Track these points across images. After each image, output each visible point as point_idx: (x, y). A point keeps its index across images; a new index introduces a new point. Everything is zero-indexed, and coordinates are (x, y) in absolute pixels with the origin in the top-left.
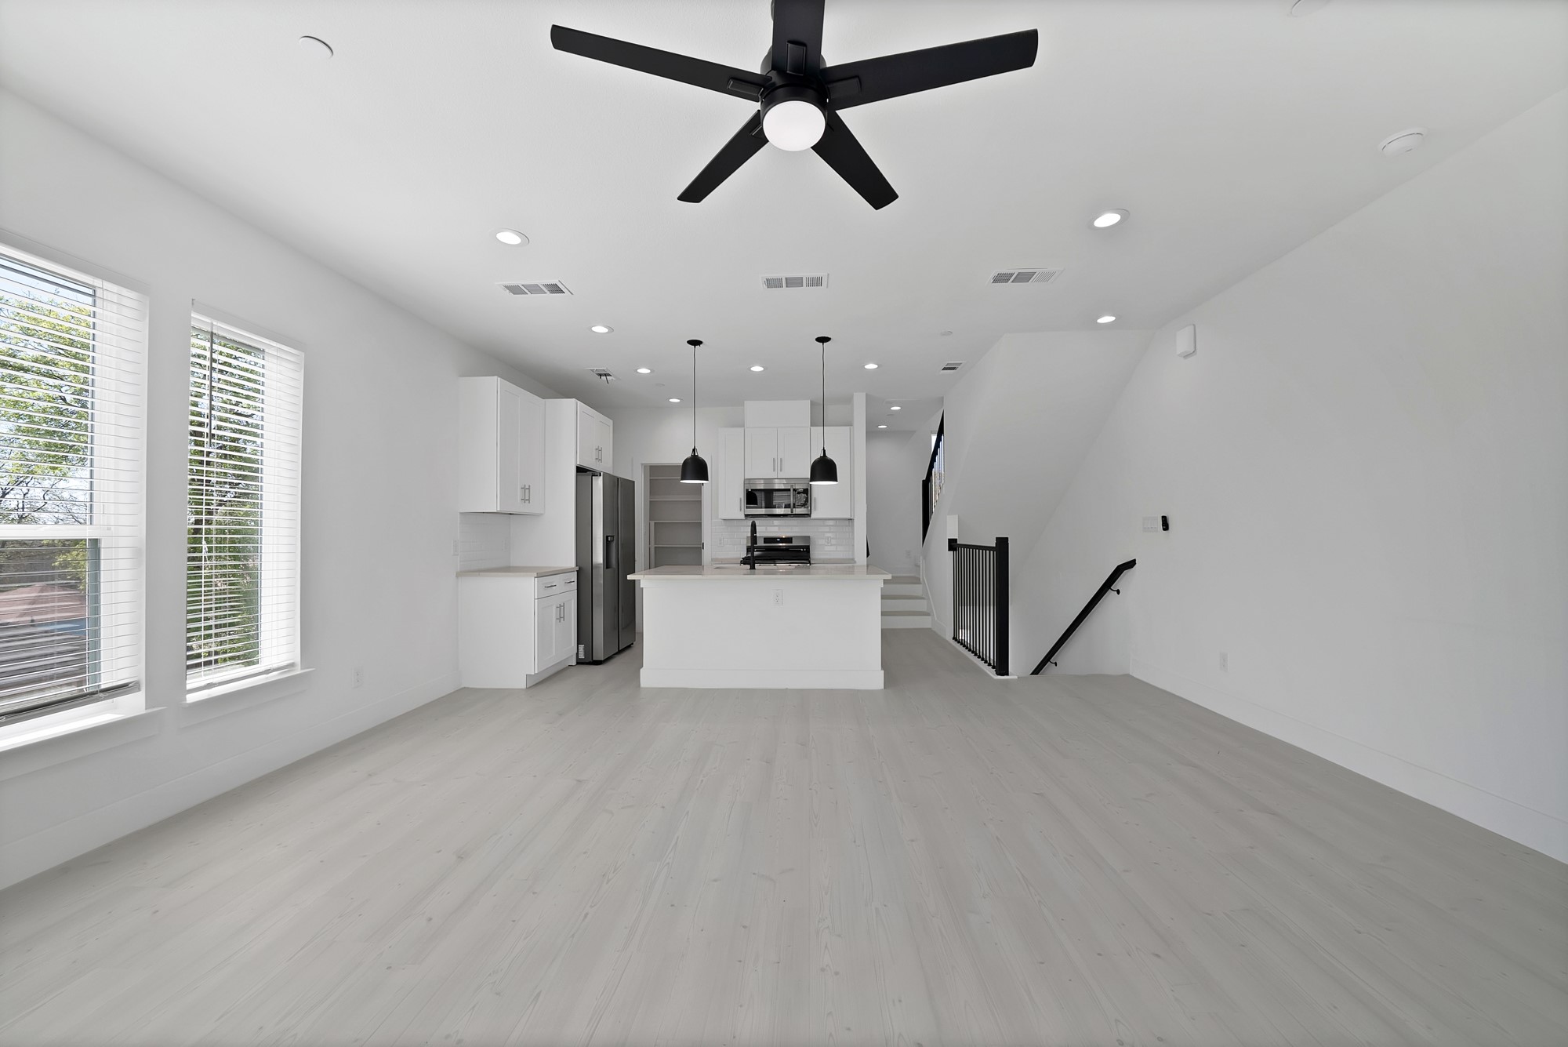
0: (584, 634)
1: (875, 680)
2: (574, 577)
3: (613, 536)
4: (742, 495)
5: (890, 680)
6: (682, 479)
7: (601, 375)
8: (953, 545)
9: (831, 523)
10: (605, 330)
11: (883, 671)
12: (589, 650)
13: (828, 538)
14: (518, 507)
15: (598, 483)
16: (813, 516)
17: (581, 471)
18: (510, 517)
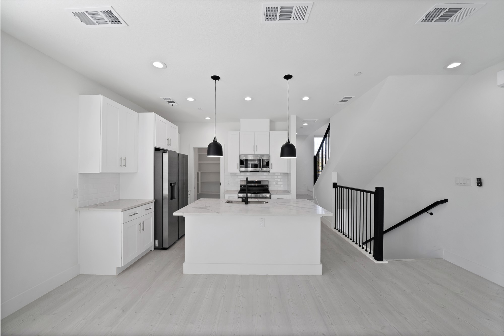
0: (158, 234)
1: (318, 270)
2: (152, 206)
3: (175, 183)
4: (239, 162)
5: (325, 270)
6: (208, 155)
7: (169, 102)
8: (335, 186)
9: (279, 174)
11: (322, 265)
12: (161, 243)
13: (276, 181)
15: (166, 156)
16: (271, 172)
17: (157, 149)
18: (119, 174)
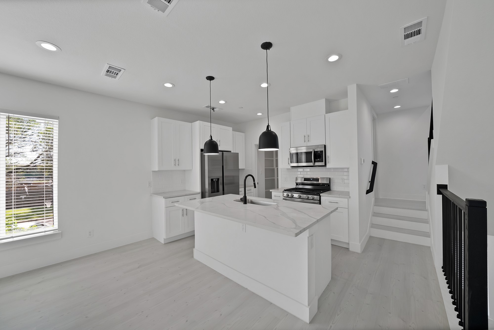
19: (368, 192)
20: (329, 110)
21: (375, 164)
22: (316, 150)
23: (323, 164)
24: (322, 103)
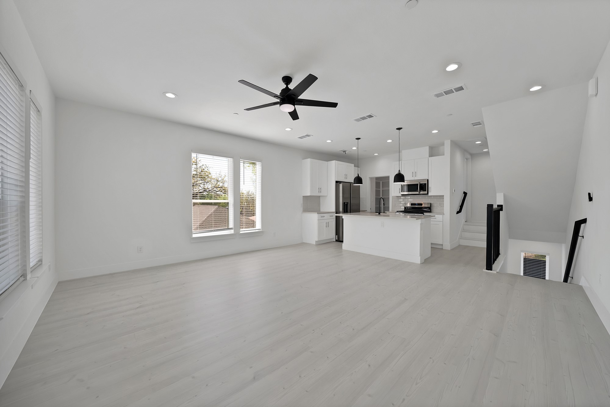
0: (337, 232)
2: (334, 215)
3: (348, 202)
4: (400, 187)
7: (344, 152)
10: (330, 141)
12: (339, 237)
14: (317, 194)
15: (341, 185)
16: (429, 194)
17: (337, 182)
18: (319, 197)
19: (458, 213)
20: (431, 155)
21: (465, 194)
22: (421, 183)
23: (426, 192)
24: (426, 150)
